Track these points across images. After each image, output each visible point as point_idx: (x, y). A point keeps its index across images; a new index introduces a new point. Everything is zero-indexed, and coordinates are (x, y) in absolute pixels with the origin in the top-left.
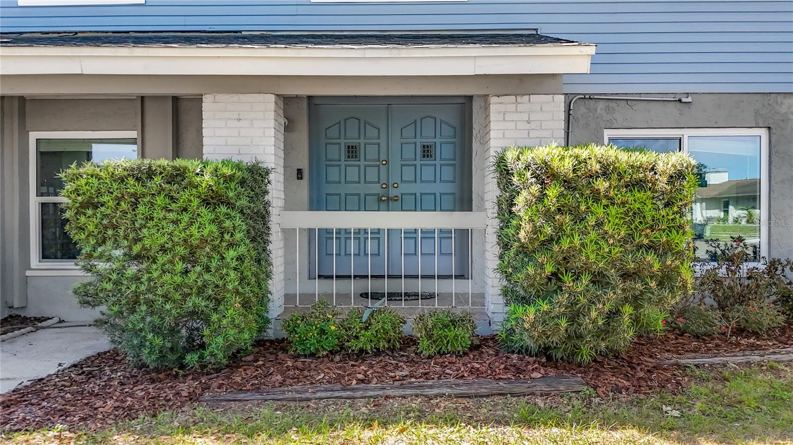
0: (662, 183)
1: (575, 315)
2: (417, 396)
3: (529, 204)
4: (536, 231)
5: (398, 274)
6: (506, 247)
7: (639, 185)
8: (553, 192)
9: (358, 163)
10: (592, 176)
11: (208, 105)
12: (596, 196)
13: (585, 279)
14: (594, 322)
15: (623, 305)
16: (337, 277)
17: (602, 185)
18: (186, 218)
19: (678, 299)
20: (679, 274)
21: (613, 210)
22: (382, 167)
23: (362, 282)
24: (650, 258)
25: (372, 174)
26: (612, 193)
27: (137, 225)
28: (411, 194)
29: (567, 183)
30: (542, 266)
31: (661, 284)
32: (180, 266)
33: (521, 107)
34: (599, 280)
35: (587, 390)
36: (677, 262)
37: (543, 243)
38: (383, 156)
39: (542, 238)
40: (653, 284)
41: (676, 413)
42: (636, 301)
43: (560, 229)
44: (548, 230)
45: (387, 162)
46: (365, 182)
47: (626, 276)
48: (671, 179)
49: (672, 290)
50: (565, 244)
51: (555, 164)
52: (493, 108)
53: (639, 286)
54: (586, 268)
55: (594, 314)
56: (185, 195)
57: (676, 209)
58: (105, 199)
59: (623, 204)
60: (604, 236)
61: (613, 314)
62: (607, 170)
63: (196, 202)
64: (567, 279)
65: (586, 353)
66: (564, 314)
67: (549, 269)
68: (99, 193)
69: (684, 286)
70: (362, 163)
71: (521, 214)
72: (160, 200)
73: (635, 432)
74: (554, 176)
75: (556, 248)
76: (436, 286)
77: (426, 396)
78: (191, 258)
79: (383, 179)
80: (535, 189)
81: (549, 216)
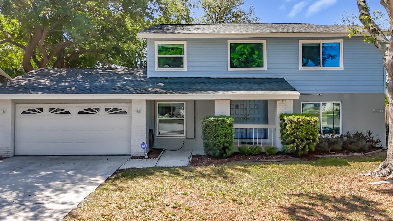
0: (313, 123)
1: (298, 146)
2: (270, 161)
3: (289, 127)
4: (291, 131)
5: (249, 137)
6: (283, 134)
7: (308, 123)
8: (293, 125)
9: (238, 109)
10: (300, 122)
11: (215, 100)
12: (301, 125)
13: (299, 140)
14: (301, 148)
15: (306, 145)
16: (243, 138)
17: (302, 123)
18: (225, 129)
19: (316, 144)
20: (316, 139)
21: (304, 128)
22: (245, 110)
23: (240, 140)
24: (311, 136)
25: (242, 112)
26: (304, 125)
27: (216, 130)
28: (252, 117)
29: (296, 123)
30: (292, 138)
31: (313, 141)
32: (224, 138)
33: (284, 103)
34: (302, 140)
35: (300, 160)
36: (316, 137)
37: (292, 134)
38: (245, 108)
39: (292, 133)
40: (311, 141)
41: (315, 163)
42: (308, 144)
43: (295, 131)
44: (293, 131)
45: (246, 109)
46: (240, 114)
47: (307, 139)
48: (314, 122)
49: (315, 142)
50: (296, 134)
51: (294, 120)
52: (278, 103)
53: (309, 141)
54: (300, 138)
55: (301, 146)
56: (225, 124)
57: (315, 127)
58: (211, 125)
59: (306, 127)
60: (303, 132)
61: (304, 147)
62: (303, 121)
63: (227, 126)
64: (296, 140)
65: (300, 153)
66: (296, 146)
67: (293, 139)
68: (209, 124)
69: (317, 141)
70: (239, 109)
71: (288, 128)
72: (220, 125)
73: (308, 165)
74: (293, 122)
75: (294, 135)
76: (258, 141)
77: (271, 161)
78: (225, 136)
79: (245, 113)
80: (290, 124)
81: (293, 129)
